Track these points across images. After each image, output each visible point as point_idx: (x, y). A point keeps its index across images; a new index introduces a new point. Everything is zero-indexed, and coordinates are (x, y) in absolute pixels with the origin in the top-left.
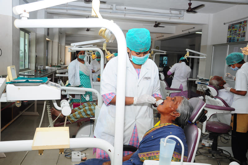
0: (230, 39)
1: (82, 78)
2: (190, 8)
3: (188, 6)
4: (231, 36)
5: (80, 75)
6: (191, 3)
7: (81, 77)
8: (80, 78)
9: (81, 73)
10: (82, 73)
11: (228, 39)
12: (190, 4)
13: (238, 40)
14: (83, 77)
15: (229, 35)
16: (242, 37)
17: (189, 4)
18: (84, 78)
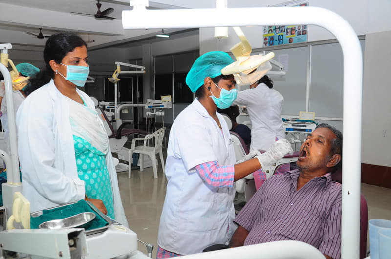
0: (272, 38)
1: (85, 167)
2: (99, 12)
3: (97, 9)
4: (272, 34)
5: (77, 157)
6: (101, 4)
7: (79, 162)
8: (79, 168)
9: (80, 146)
10: (87, 147)
11: (266, 39)
12: (99, 6)
13: (291, 40)
14: (88, 161)
15: (267, 33)
16: (299, 34)
17: (97, 4)
18: (93, 165)
